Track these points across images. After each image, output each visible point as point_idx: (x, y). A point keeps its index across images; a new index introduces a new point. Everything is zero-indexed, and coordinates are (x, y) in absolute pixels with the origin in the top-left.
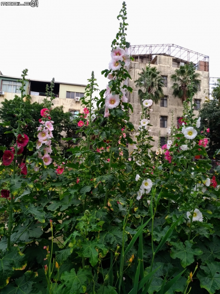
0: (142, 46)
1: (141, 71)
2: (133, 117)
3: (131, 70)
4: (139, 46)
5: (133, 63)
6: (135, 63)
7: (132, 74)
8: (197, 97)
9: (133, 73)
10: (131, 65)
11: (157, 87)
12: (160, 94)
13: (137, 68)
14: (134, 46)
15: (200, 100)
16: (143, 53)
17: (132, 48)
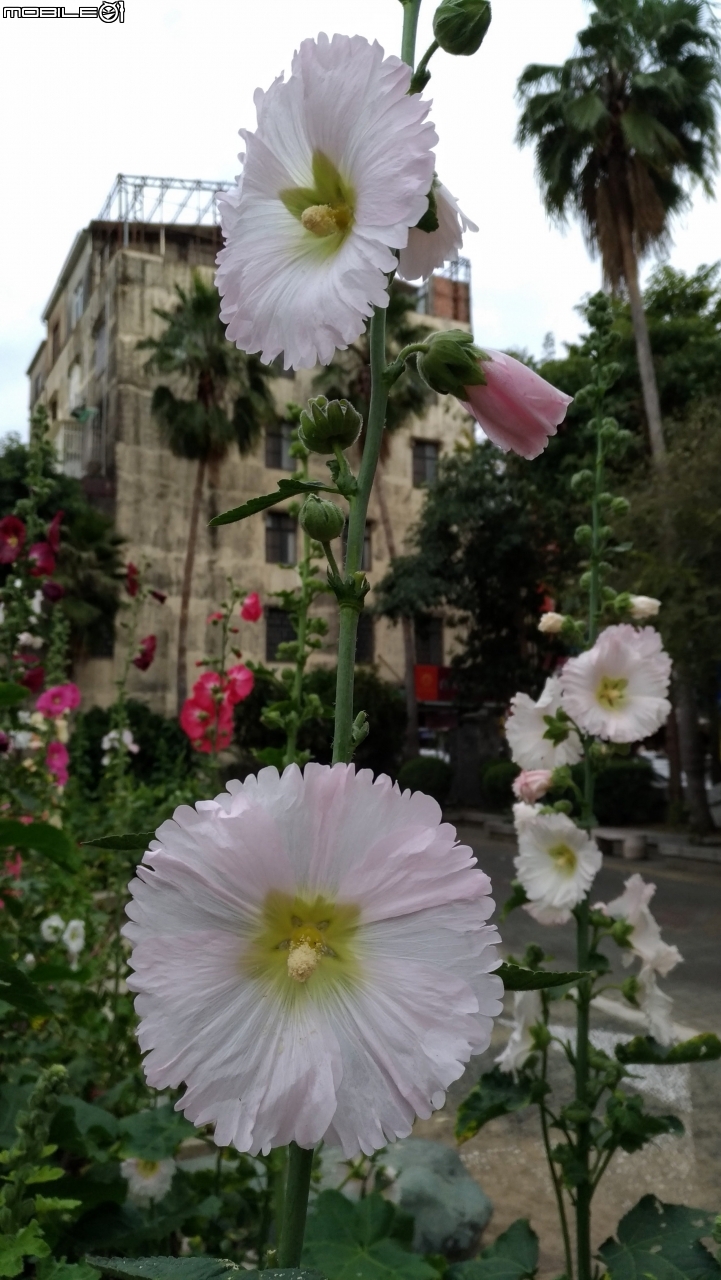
0: (177, 184)
1: (170, 301)
2: (137, 510)
3: (124, 294)
4: (165, 184)
5: (134, 259)
6: (144, 263)
7: (132, 312)
8: (423, 429)
9: (136, 308)
10: (125, 268)
11: (244, 375)
12: (260, 407)
13: (153, 285)
14: (138, 182)
15: (436, 445)
16: (187, 218)
17: (131, 189)
